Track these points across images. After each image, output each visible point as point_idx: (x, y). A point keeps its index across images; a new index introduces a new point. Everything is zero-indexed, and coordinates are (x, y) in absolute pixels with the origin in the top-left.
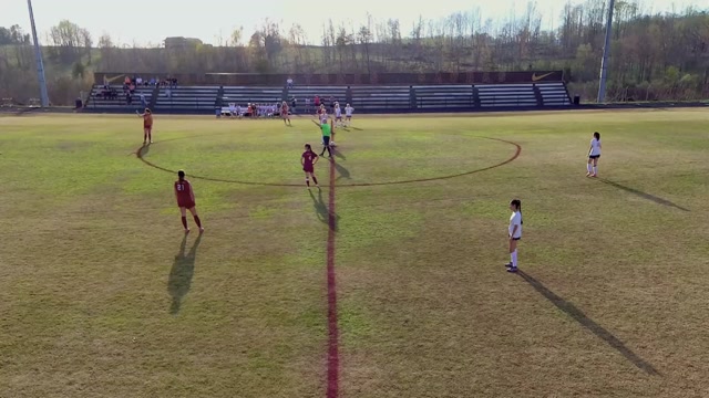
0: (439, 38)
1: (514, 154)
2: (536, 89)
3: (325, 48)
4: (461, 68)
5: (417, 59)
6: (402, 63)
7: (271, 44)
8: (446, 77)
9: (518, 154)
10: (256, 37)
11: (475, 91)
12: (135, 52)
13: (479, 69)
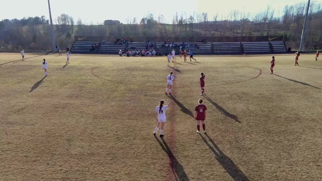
0: (226, 21)
1: (258, 74)
2: (270, 44)
3: (174, 25)
4: (235, 34)
5: (215, 31)
6: (208, 32)
7: (150, 23)
8: (228, 39)
9: (260, 74)
10: (143, 20)
11: (242, 45)
12: (91, 27)
13: (244, 35)
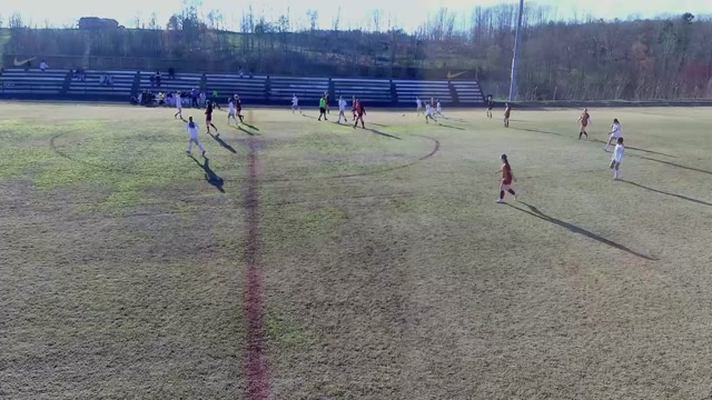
0: (357, 33)
1: (433, 150)
2: (452, 87)
3: (244, 35)
4: (378, 62)
5: (334, 52)
6: (320, 54)
7: (189, 29)
8: (364, 72)
9: (437, 148)
10: (173, 20)
11: (393, 87)
12: (47, 33)
13: (396, 64)
